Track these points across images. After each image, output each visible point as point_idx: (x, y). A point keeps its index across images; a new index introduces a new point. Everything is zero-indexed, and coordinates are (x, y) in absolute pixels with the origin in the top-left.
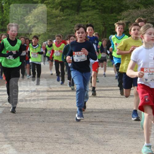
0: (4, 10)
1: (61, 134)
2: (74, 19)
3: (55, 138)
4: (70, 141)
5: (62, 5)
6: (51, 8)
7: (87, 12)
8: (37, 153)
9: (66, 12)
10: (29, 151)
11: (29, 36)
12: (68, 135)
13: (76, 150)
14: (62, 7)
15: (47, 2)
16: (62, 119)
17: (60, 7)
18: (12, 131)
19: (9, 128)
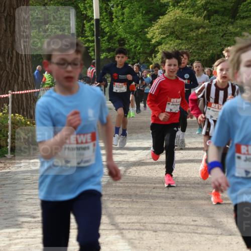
0: (113, 17)
1: (202, 219)
2: (226, 31)
3: (192, 225)
4: (217, 230)
5: (208, 8)
6: (189, 13)
7: (249, 19)
8: (163, 249)
9: (214, 20)
10: (150, 247)
11: (153, 60)
12: (214, 220)
13: (226, 246)
14: (208, 11)
15: (184, 4)
16: (204, 195)
17: (206, 12)
18: (123, 213)
19: (117, 208)
